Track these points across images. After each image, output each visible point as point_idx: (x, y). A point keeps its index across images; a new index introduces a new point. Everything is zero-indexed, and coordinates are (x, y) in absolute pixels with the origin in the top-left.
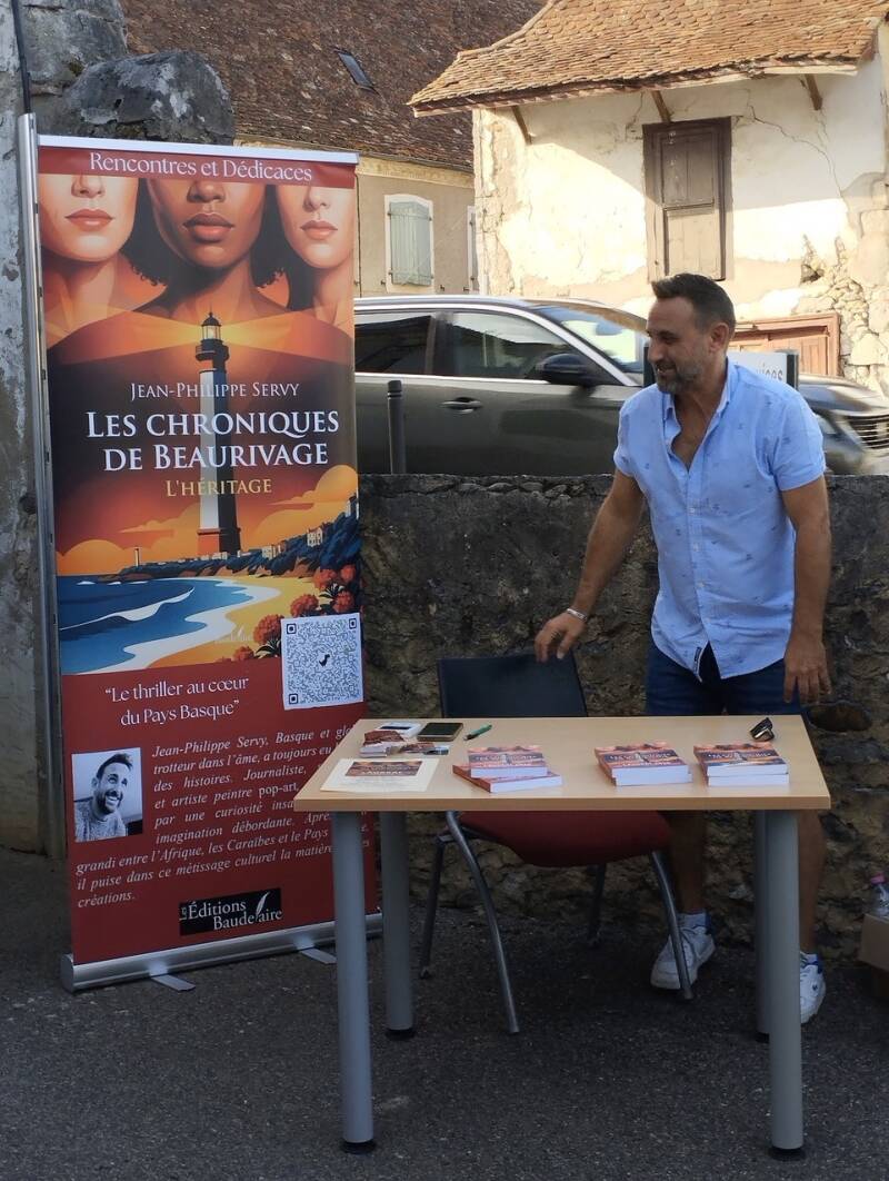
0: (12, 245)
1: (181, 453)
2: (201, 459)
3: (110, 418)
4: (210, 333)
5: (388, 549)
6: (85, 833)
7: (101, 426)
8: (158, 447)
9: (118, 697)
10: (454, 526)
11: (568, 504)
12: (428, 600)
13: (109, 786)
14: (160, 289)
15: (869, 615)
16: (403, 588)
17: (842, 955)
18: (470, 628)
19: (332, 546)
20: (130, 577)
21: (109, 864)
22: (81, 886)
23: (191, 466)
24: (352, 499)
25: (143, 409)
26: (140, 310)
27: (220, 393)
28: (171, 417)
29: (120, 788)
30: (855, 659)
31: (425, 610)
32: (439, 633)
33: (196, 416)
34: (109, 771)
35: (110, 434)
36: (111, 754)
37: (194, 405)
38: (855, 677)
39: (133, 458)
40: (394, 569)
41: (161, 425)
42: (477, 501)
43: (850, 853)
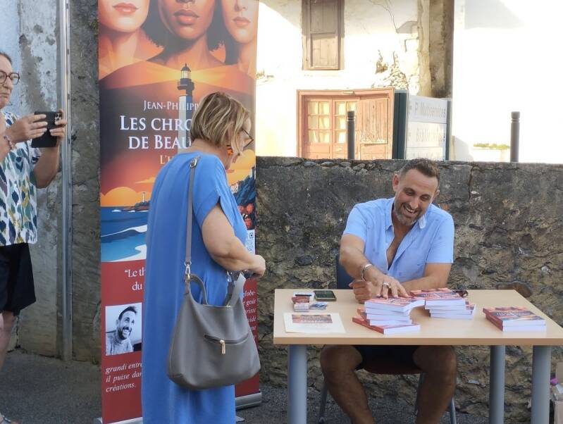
0: (52, 26)
1: (168, 140)
2: (178, 144)
3: (132, 119)
4: (185, 75)
5: (263, 196)
6: (111, 350)
7: (128, 124)
8: (156, 136)
9: (131, 275)
10: (301, 184)
11: (366, 174)
12: (285, 223)
13: (125, 324)
14: (161, 49)
15: (533, 237)
16: (270, 217)
17: (511, 416)
18: (308, 238)
19: (243, 194)
20: (140, 208)
21: (123, 368)
22: (108, 380)
23: (173, 148)
24: (253, 168)
25: (150, 115)
26: (150, 60)
27: (189, 108)
28: (164, 120)
29: (130, 325)
30: (524, 260)
31: (283, 229)
32: (291, 241)
33: (176, 120)
34: (125, 316)
35: (132, 128)
36: (126, 306)
37: (175, 114)
38: (524, 269)
39: (144, 142)
40: (266, 206)
41: (158, 124)
42: (315, 171)
43: (518, 362)
